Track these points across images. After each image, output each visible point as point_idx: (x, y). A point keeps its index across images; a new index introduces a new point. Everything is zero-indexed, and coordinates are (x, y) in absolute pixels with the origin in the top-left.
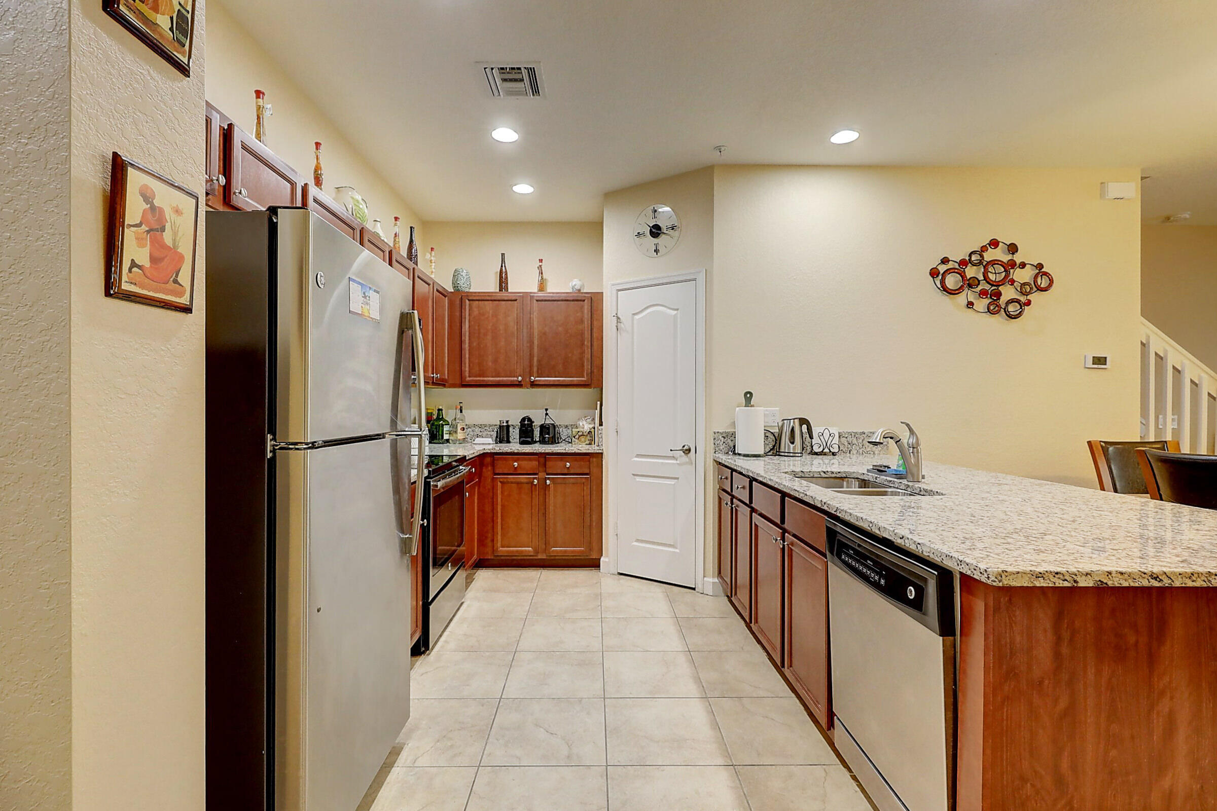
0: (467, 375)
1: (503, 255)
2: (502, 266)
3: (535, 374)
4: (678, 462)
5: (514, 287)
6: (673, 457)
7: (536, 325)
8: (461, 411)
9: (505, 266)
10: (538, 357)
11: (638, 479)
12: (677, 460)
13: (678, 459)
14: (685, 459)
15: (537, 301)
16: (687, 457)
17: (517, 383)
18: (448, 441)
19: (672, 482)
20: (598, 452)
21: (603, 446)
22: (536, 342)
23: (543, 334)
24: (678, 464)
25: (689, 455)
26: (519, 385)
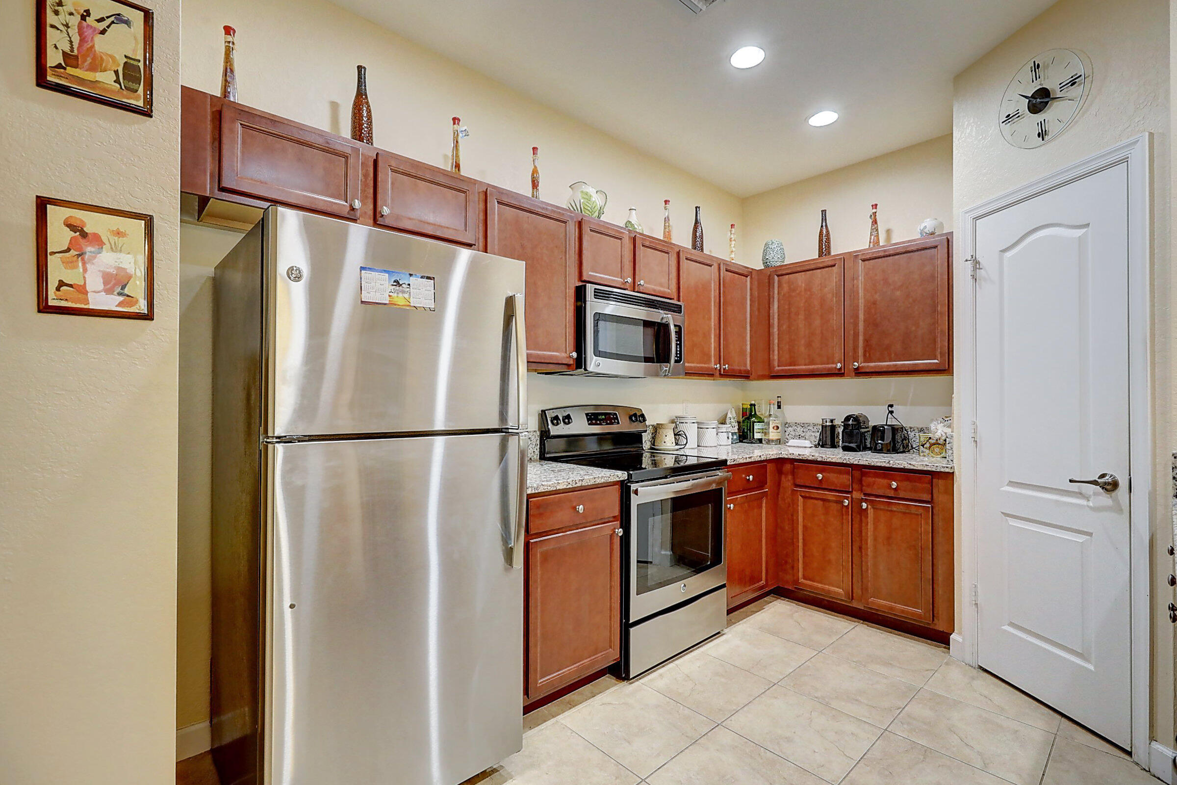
0: (776, 364)
1: (824, 212)
2: (822, 226)
3: (861, 359)
4: (1091, 504)
5: (838, 248)
6: (1081, 494)
7: (861, 293)
8: (779, 407)
9: (826, 226)
10: (865, 334)
11: (1013, 522)
12: (1088, 500)
13: (1091, 499)
14: (1104, 499)
15: (864, 260)
16: (1111, 497)
17: (837, 372)
18: (760, 441)
19: (1081, 539)
20: (942, 470)
21: (954, 461)
22: (861, 316)
23: (871, 305)
24: (1090, 508)
25: (1114, 494)
26: (839, 374)
